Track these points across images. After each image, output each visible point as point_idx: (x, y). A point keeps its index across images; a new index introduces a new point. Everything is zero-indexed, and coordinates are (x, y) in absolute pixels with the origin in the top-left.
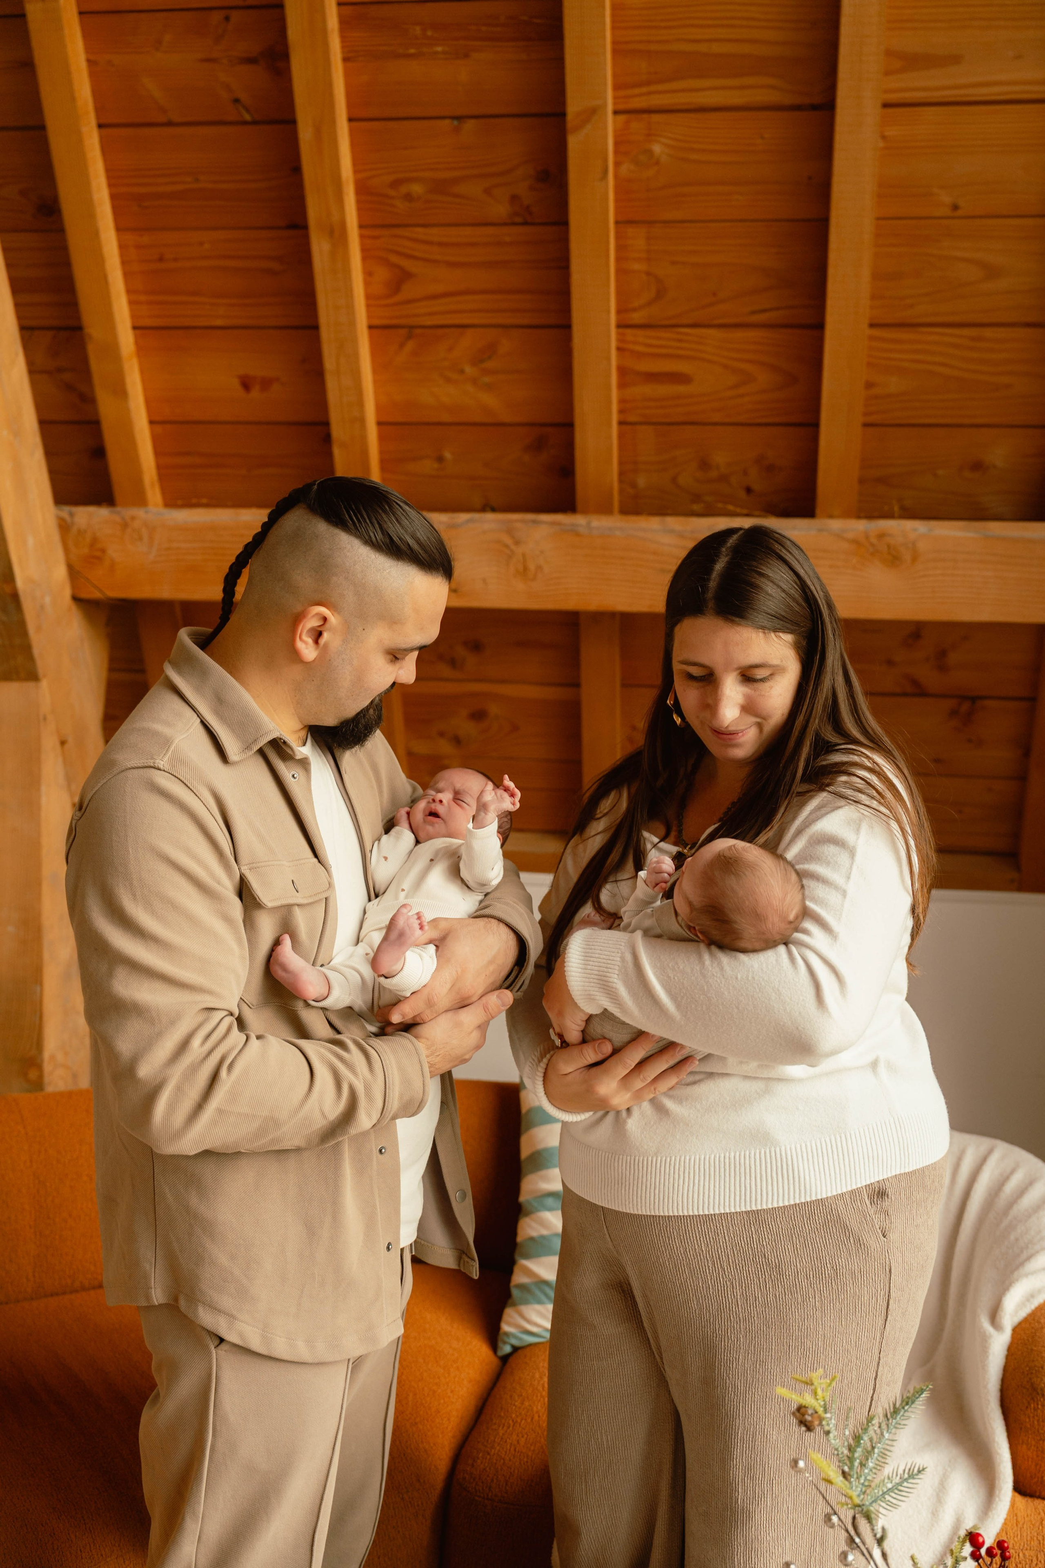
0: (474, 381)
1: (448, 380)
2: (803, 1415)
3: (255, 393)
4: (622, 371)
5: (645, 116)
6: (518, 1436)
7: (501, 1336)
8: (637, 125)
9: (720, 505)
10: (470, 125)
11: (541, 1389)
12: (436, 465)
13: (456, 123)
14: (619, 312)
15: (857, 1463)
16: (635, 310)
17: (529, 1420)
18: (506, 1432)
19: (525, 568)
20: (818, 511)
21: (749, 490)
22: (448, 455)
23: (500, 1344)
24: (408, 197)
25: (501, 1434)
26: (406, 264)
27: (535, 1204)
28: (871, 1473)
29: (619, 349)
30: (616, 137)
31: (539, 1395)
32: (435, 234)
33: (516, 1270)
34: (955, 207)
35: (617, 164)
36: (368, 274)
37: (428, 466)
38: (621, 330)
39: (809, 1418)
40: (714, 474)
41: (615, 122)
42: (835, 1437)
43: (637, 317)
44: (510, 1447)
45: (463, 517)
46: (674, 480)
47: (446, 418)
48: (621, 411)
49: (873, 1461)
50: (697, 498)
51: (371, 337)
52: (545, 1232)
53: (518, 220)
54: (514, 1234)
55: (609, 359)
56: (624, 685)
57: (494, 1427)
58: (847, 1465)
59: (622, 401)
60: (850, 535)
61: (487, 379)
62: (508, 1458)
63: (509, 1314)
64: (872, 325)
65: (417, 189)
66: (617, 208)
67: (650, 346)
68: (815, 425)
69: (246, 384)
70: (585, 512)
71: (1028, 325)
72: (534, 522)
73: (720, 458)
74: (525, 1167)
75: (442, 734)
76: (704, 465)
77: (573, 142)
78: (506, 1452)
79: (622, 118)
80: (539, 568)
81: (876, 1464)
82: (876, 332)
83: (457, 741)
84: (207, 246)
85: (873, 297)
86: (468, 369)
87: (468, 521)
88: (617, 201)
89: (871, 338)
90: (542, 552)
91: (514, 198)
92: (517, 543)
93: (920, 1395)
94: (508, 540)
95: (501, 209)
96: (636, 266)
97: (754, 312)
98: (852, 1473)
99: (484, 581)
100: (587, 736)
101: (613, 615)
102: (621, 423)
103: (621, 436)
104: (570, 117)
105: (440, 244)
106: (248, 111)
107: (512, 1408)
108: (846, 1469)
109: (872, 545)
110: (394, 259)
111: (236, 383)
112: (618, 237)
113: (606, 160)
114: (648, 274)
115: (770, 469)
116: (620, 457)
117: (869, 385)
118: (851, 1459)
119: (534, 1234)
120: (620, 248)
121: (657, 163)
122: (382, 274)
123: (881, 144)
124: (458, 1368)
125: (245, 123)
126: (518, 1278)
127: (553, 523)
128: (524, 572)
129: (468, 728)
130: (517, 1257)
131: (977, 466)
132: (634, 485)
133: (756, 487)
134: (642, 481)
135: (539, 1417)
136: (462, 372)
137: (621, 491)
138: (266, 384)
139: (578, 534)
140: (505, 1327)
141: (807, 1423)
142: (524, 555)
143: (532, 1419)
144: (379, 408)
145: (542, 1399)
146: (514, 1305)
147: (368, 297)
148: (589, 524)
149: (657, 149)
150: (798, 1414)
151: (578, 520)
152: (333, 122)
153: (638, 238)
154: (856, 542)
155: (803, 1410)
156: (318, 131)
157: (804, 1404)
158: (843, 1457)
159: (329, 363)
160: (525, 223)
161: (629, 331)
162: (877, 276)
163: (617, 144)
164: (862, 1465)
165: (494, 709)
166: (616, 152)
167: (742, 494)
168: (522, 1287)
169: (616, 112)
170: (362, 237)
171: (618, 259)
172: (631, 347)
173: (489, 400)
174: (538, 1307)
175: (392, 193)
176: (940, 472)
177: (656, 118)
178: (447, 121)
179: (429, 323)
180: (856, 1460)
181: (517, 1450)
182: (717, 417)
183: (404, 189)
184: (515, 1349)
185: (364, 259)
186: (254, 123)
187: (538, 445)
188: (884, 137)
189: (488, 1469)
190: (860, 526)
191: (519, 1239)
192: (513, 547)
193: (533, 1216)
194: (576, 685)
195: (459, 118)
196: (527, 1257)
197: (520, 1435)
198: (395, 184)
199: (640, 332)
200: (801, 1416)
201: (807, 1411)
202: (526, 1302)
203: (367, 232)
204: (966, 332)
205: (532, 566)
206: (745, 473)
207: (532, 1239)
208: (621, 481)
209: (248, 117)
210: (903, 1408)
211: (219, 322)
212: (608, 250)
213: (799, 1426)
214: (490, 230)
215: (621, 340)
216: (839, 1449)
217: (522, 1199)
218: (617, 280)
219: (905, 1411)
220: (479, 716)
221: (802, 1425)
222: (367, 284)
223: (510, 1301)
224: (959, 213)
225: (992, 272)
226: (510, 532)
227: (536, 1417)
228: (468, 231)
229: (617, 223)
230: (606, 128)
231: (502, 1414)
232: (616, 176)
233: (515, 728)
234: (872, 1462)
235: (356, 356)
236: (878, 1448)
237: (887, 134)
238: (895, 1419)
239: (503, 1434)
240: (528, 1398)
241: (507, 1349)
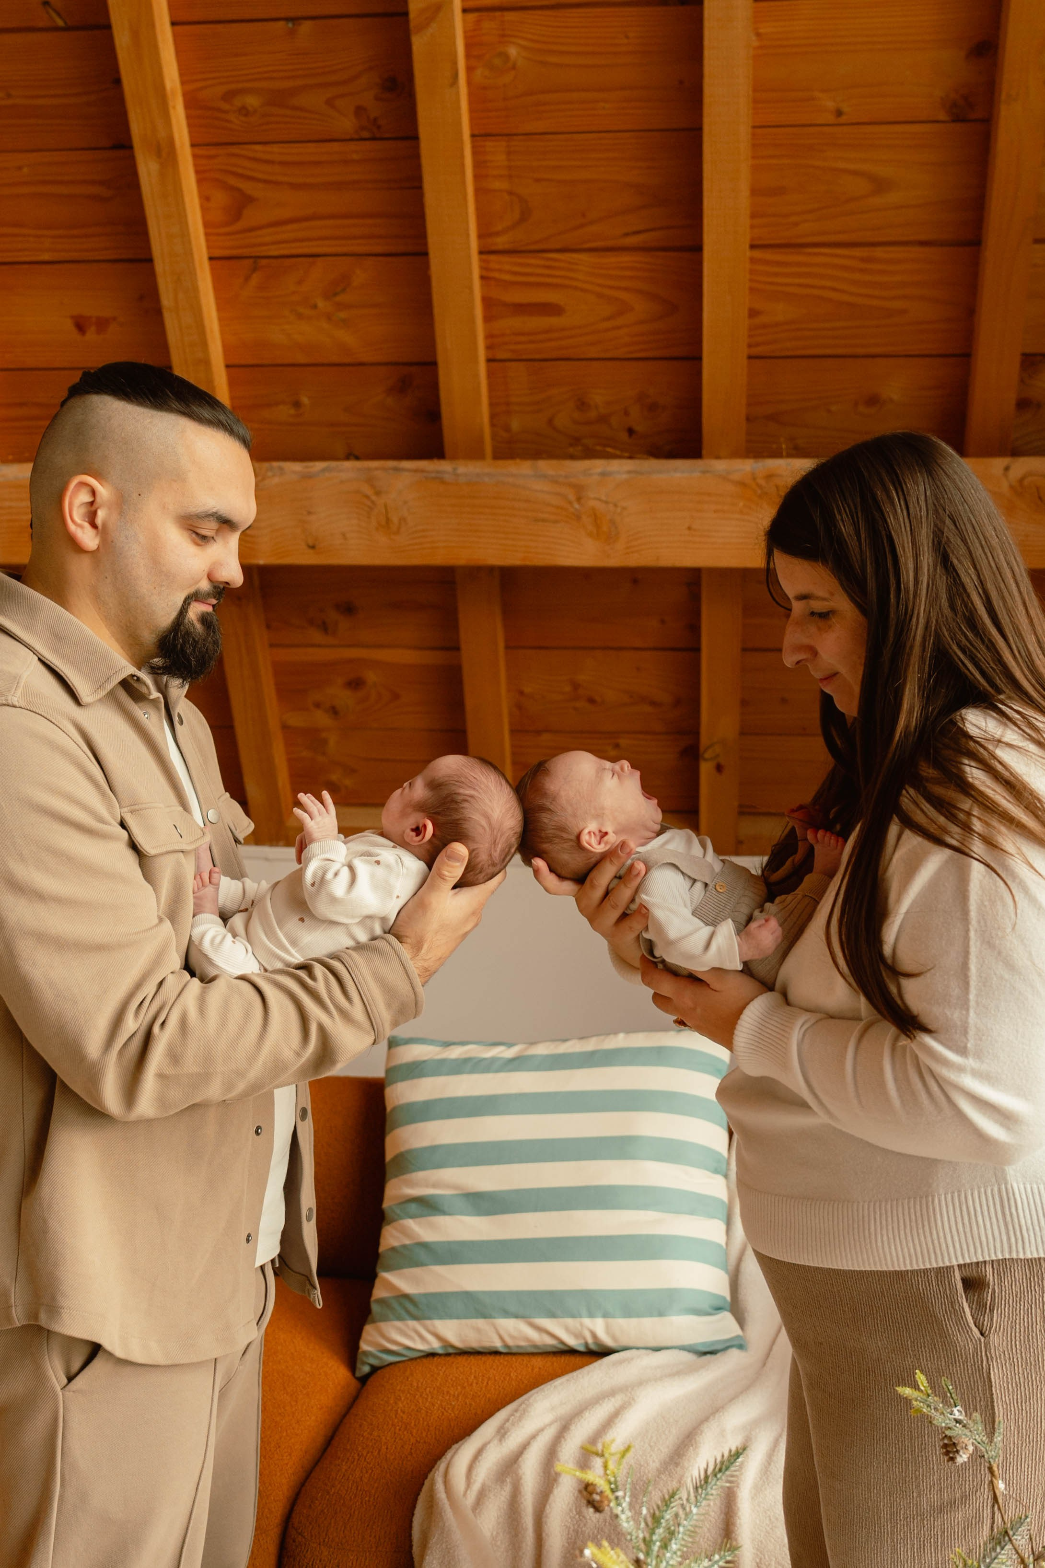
0: (329, 317)
1: (300, 316)
2: (591, 1494)
3: (91, 335)
4: (487, 302)
5: (498, 14)
6: (362, 1472)
7: (360, 1356)
8: (489, 25)
9: (599, 448)
10: (306, 27)
11: (394, 1416)
12: (292, 412)
13: (290, 25)
14: (480, 236)
15: (656, 1548)
16: (498, 234)
17: (376, 1453)
18: (350, 1467)
19: (388, 520)
20: (704, 452)
21: (631, 431)
22: (305, 400)
23: (359, 1365)
24: (244, 111)
25: (343, 1470)
26: (247, 187)
27: (398, 1211)
28: (675, 1556)
29: (482, 278)
30: (466, 38)
31: (391, 1423)
32: (275, 151)
33: (378, 1282)
34: (839, 113)
35: (470, 69)
36: (205, 199)
37: (284, 412)
38: (484, 257)
39: (597, 1497)
40: (593, 414)
41: (464, 21)
42: (628, 1518)
43: (501, 242)
44: (352, 1485)
45: (319, 465)
46: (550, 421)
47: (302, 359)
48: (489, 348)
49: (677, 1541)
50: (576, 440)
51: (213, 270)
52: (407, 1242)
53: (365, 134)
54: (377, 1244)
55: (471, 289)
56: (507, 647)
57: (337, 1462)
58: (641, 1551)
59: (489, 336)
60: (736, 477)
61: (342, 315)
62: (348, 1498)
63: (369, 1332)
64: (753, 247)
65: (252, 101)
66: (472, 119)
67: (516, 273)
68: (697, 358)
69: (80, 326)
70: (454, 458)
71: (923, 243)
72: (396, 469)
73: (598, 398)
74: (389, 1171)
75: (318, 705)
76: (582, 405)
77: (418, 43)
78: (347, 1491)
79: (472, 17)
80: (403, 520)
81: (682, 1545)
82: (758, 254)
83: (334, 711)
84: (25, 170)
85: (753, 216)
86: (321, 304)
87: (324, 470)
88: (472, 111)
89: (752, 260)
90: (405, 502)
91: (359, 110)
92: (378, 493)
93: (735, 1460)
94: (367, 490)
95: (347, 124)
96: (497, 185)
97: (627, 235)
98: (649, 1560)
99: (344, 535)
100: (470, 702)
101: (491, 569)
102: (489, 360)
103: (490, 374)
104: (412, 16)
105: (282, 163)
106: (59, 14)
107: (359, 1440)
108: (642, 1556)
109: (760, 486)
110: (233, 181)
111: (69, 325)
112: (475, 153)
113: (455, 63)
114: (510, 193)
115: (653, 408)
116: (490, 397)
117: (753, 313)
118: (648, 1543)
119: (396, 1244)
120: (477, 165)
121: (514, 68)
122: (220, 198)
123: (756, 44)
124: (308, 1394)
125: (57, 29)
126: (379, 1292)
127: (416, 471)
128: (386, 525)
129: (344, 698)
130: (378, 1270)
131: (873, 400)
132: (507, 429)
133: (638, 428)
134: (515, 424)
135: (387, 1449)
136: (315, 307)
137: (494, 436)
138: (102, 324)
139: (442, 482)
140: (364, 1346)
141: (596, 1504)
142: (386, 506)
143: (380, 1451)
144: (227, 350)
145: (393, 1429)
146: (374, 1322)
147: (206, 225)
148: (455, 469)
149: (513, 51)
150: (585, 1493)
151: (443, 466)
152: (152, 25)
153: (497, 153)
154: (742, 484)
155: (590, 1489)
156: (135, 34)
157: (590, 1482)
158: (638, 1542)
159: (166, 300)
160: (374, 139)
161: (492, 257)
162: (755, 192)
163: (468, 46)
164: (665, 1546)
165: (371, 677)
166: (468, 56)
167: (624, 436)
168: (382, 1302)
169: (465, 11)
170: (195, 156)
171: (477, 177)
172: (496, 275)
173: (346, 337)
174: (398, 1324)
175: (226, 106)
176: (834, 408)
177: (510, 16)
178: (281, 24)
179: (276, 253)
180: (654, 1544)
181: (359, 1488)
182: (593, 352)
183: (238, 102)
184: (375, 1369)
185: (199, 182)
186: (67, 29)
187: (402, 386)
188: (758, 35)
189: (326, 1511)
190: (746, 467)
191: (381, 1249)
192: (374, 498)
193: (394, 1224)
194: (455, 648)
195: (294, 20)
196: (389, 1269)
197: (364, 1471)
198: (228, 96)
199: (505, 259)
200: (588, 1495)
201: (595, 1489)
202: (386, 1319)
203: (200, 151)
204: (857, 252)
205: (395, 520)
206: (626, 413)
207: (393, 1249)
208: (492, 425)
209: (60, 23)
210: (716, 1476)
211: (46, 257)
212: (463, 165)
213: (587, 1506)
214: (336, 146)
215: (484, 268)
216: (634, 1533)
217: (385, 1205)
218: (477, 201)
219: (718, 1480)
220: (356, 684)
221: (589, 1506)
222: (204, 210)
223: (370, 1317)
224: (843, 119)
225: (881, 185)
226: (370, 481)
227: (384, 1447)
228: (311, 148)
229: (473, 136)
230: (453, 27)
231: (348, 1447)
232: (469, 83)
233: (396, 697)
234: (676, 1544)
235: (195, 290)
236: (684, 1526)
237: (761, 31)
238: (706, 1489)
239: (346, 1470)
240: (378, 1427)
241: (366, 1369)
